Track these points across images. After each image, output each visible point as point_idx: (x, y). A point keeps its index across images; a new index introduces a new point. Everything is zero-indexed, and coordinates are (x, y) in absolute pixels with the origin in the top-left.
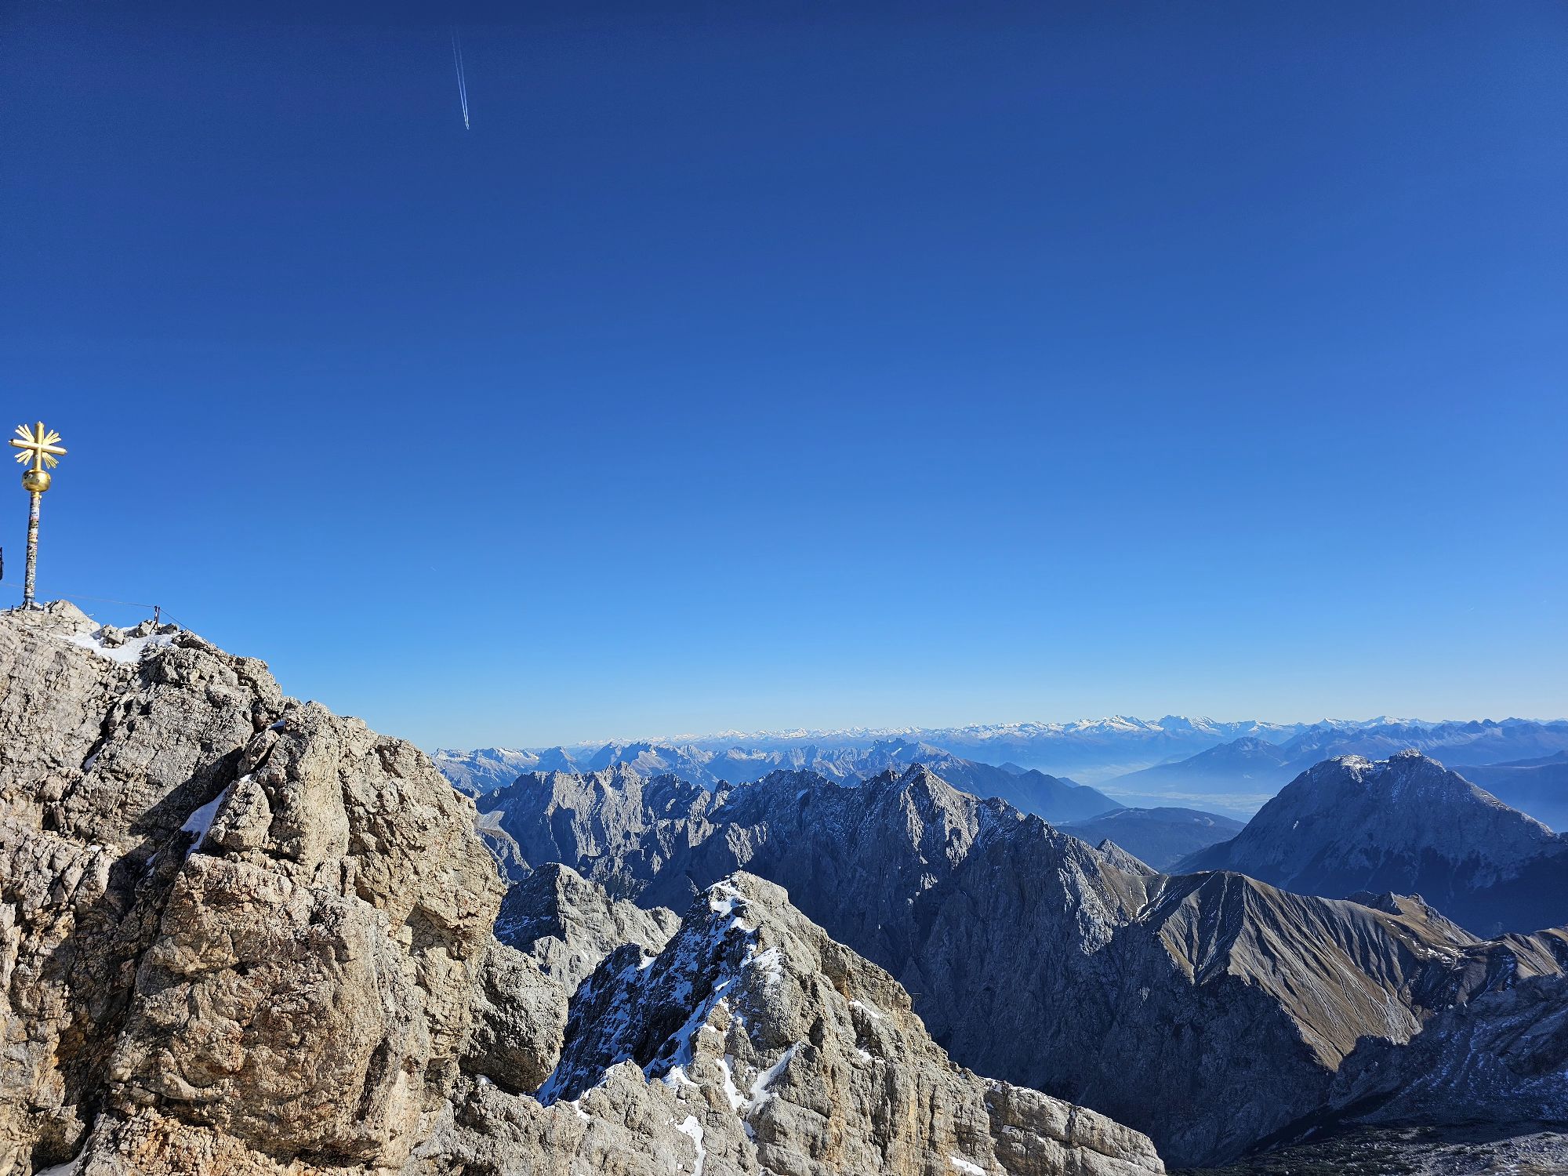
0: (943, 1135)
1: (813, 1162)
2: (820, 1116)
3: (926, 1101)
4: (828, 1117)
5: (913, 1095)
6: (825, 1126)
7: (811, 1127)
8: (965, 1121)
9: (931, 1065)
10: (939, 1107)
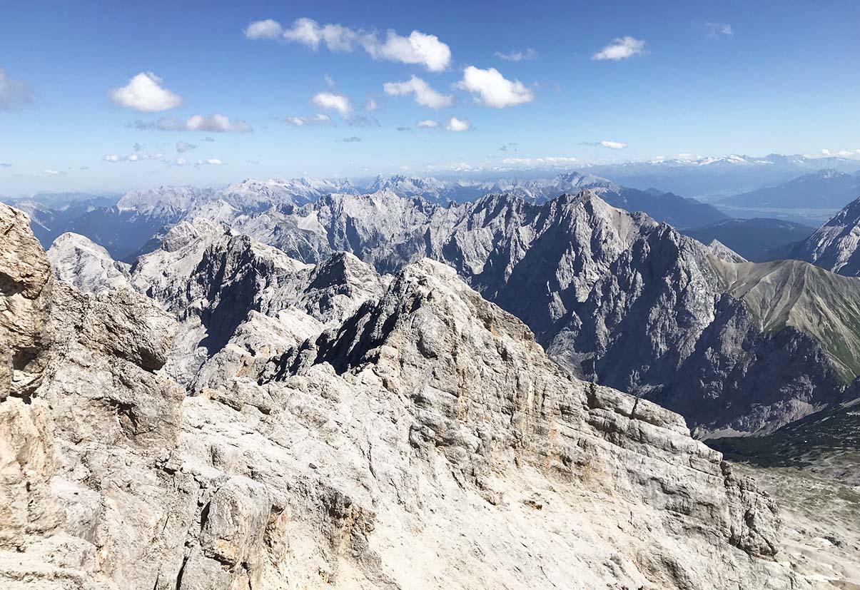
0: (549, 411)
1: (447, 420)
2: (453, 396)
3: (541, 392)
4: (458, 397)
5: (531, 388)
6: (455, 401)
7: (447, 401)
8: (566, 404)
9: (547, 372)
10: (548, 395)
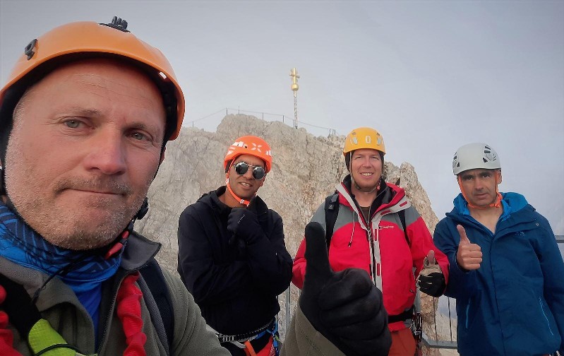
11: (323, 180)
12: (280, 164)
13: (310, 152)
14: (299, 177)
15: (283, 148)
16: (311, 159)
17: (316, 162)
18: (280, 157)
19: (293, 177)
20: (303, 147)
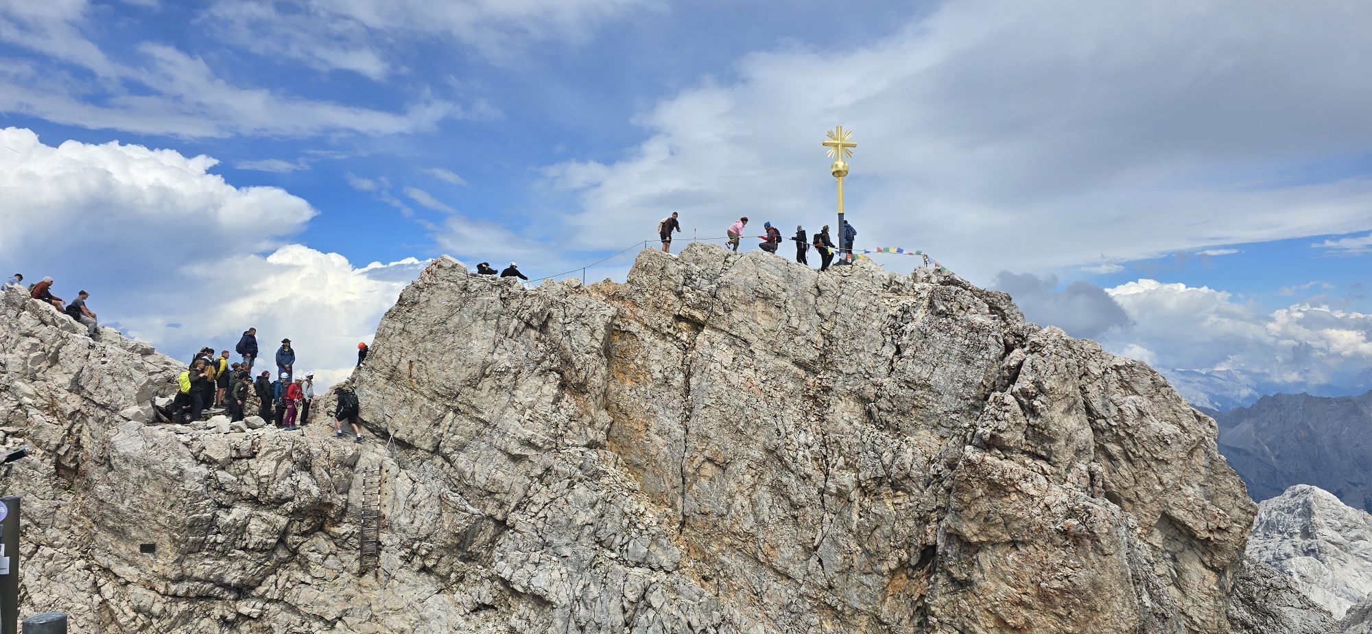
11: (852, 370)
12: (750, 337)
13: (823, 310)
14: (796, 363)
15: (760, 306)
16: (827, 326)
17: (838, 332)
18: (751, 324)
19: (781, 362)
20: (806, 301)
